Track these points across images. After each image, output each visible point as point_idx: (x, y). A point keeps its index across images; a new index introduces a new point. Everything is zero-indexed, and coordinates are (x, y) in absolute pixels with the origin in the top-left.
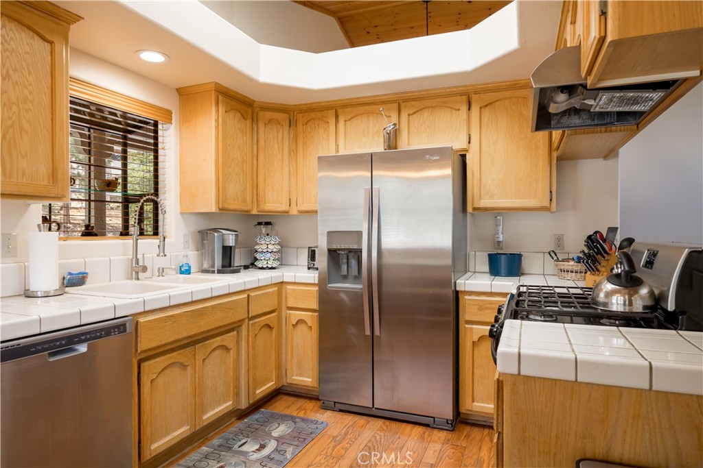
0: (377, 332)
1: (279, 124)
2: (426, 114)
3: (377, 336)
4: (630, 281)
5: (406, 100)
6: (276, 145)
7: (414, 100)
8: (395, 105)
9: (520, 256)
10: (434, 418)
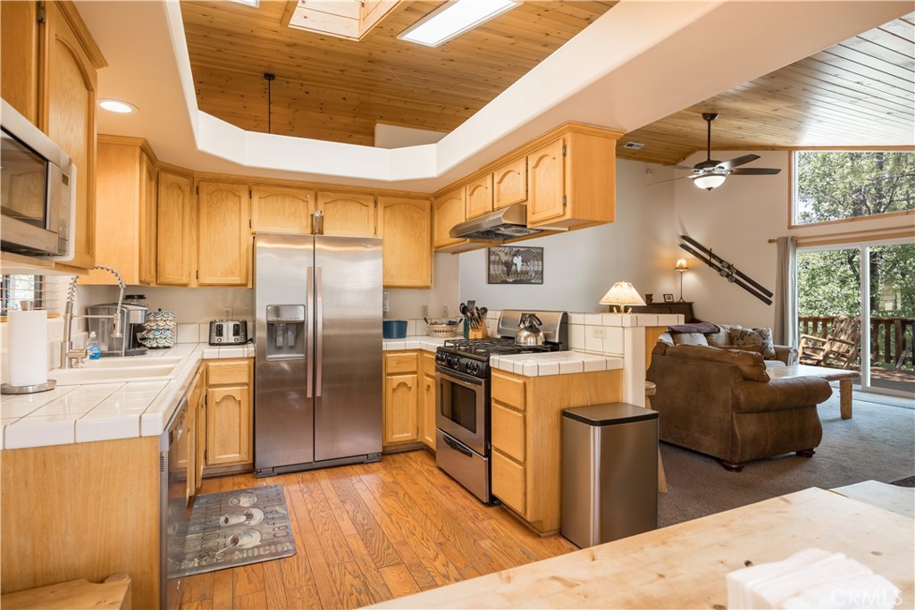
0: (318, 394)
1: (180, 188)
2: (340, 204)
3: (319, 397)
4: (533, 329)
5: (323, 190)
6: (176, 212)
7: (329, 191)
8: (313, 192)
9: (406, 322)
10: (367, 455)
